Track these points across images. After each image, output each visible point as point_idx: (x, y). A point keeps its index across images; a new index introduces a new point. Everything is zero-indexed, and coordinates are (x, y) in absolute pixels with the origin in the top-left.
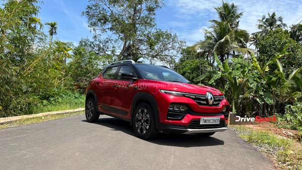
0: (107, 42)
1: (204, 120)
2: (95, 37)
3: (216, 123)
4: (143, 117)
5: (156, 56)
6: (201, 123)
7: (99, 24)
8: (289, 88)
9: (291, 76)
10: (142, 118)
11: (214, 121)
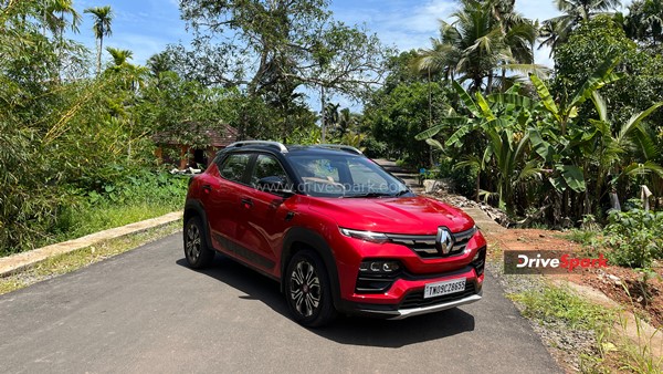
0: (225, 52)
1: (432, 288)
2: (197, 42)
3: (458, 291)
4: (305, 279)
5: (332, 84)
6: (427, 295)
7: (206, 12)
8: (620, 154)
9: (624, 130)
10: (305, 282)
11: (454, 286)
